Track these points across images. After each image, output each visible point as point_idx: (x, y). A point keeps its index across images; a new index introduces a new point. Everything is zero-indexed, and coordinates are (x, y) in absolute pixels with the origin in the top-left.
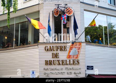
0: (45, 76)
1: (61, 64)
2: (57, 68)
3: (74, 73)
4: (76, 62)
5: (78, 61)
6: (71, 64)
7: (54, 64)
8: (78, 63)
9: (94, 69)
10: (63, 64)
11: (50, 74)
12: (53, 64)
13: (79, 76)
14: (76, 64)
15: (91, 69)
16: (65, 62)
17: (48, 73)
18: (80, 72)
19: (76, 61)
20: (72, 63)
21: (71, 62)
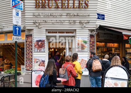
0: (35, 26)
1: (60, 7)
2: (54, 14)
3: (79, 22)
4: (84, 5)
5: (87, 2)
6: (75, 7)
7: (49, 8)
8: (86, 7)
9: (105, 18)
10: (64, 7)
11: (42, 23)
12: (47, 7)
13: (87, 27)
14: (84, 7)
15: (102, 19)
16: (66, 5)
17: (39, 21)
18: (88, 21)
19: (84, 2)
20: (78, 7)
21: (75, 5)
